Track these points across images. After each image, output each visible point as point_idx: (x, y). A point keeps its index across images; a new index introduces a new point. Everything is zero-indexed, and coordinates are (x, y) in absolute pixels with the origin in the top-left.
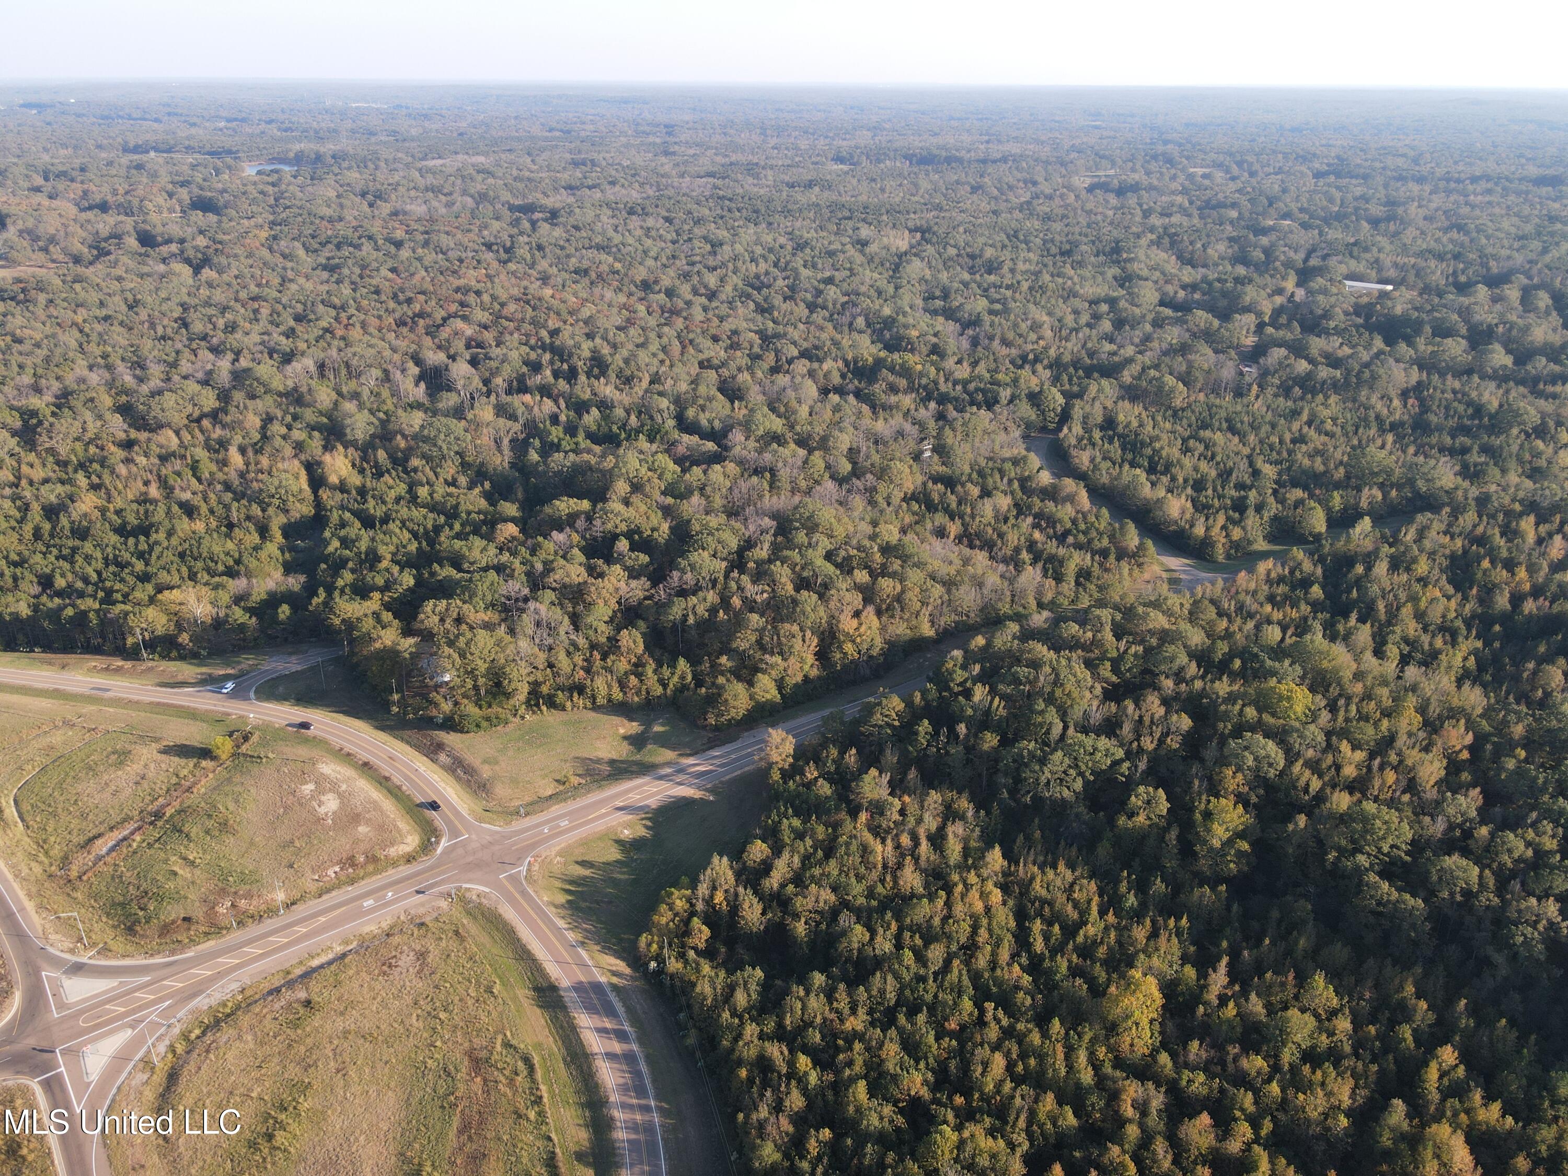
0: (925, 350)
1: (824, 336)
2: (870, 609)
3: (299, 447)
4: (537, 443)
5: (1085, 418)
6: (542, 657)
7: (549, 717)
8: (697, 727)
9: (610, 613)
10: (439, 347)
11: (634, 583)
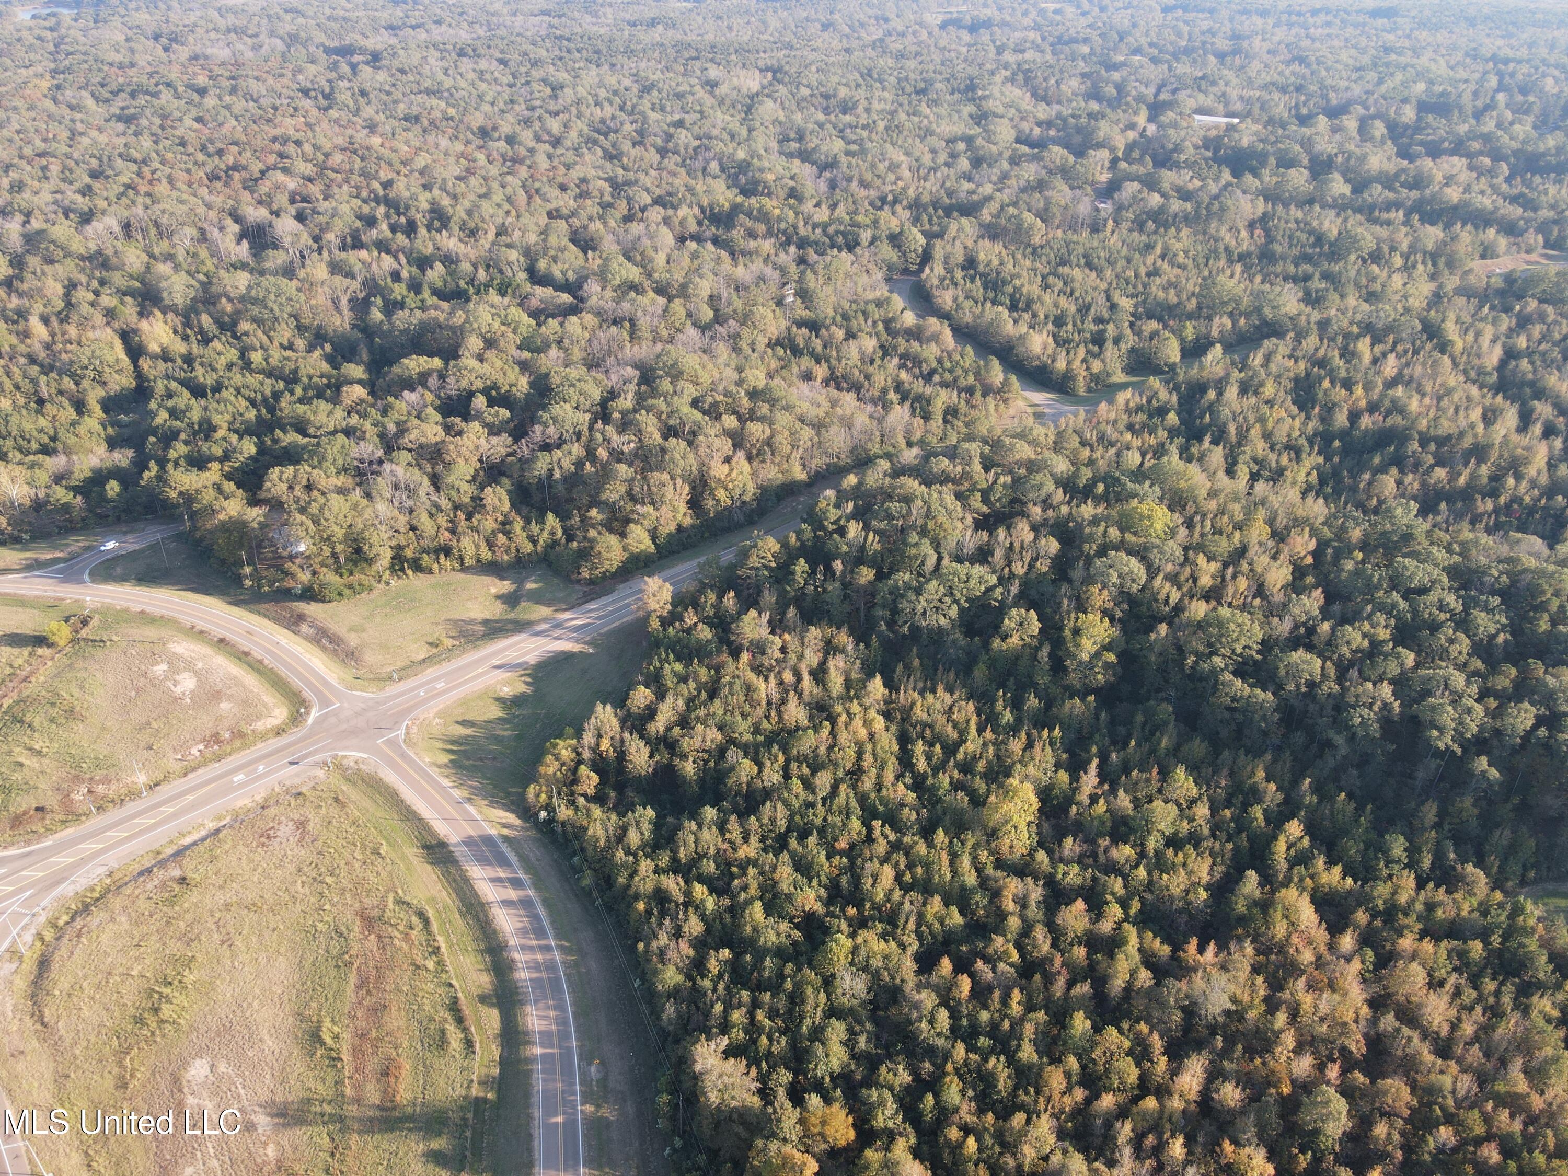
0: (782, 194)
1: (677, 182)
2: (741, 454)
3: (110, 314)
4: (379, 301)
5: (947, 257)
6: (402, 521)
7: (415, 581)
8: (571, 581)
9: (472, 472)
10: (260, 203)
11: (495, 440)
